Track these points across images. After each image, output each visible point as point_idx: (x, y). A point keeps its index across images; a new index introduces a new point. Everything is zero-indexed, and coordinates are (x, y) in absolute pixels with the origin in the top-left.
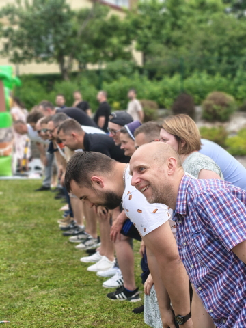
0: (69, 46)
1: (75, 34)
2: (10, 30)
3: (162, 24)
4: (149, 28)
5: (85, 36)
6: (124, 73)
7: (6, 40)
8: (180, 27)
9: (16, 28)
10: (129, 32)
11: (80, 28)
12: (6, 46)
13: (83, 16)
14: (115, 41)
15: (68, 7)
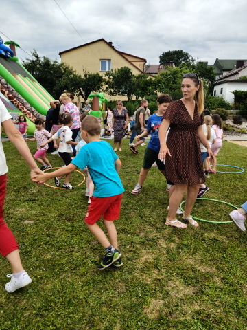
0: (131, 89)
1: (134, 84)
2: (109, 81)
3: (169, 82)
4: (164, 83)
5: (138, 85)
6: (152, 100)
7: (107, 86)
8: (176, 83)
9: (111, 80)
10: (156, 85)
11: (136, 82)
12: (107, 88)
13: (138, 77)
14: (150, 88)
15: (131, 73)
